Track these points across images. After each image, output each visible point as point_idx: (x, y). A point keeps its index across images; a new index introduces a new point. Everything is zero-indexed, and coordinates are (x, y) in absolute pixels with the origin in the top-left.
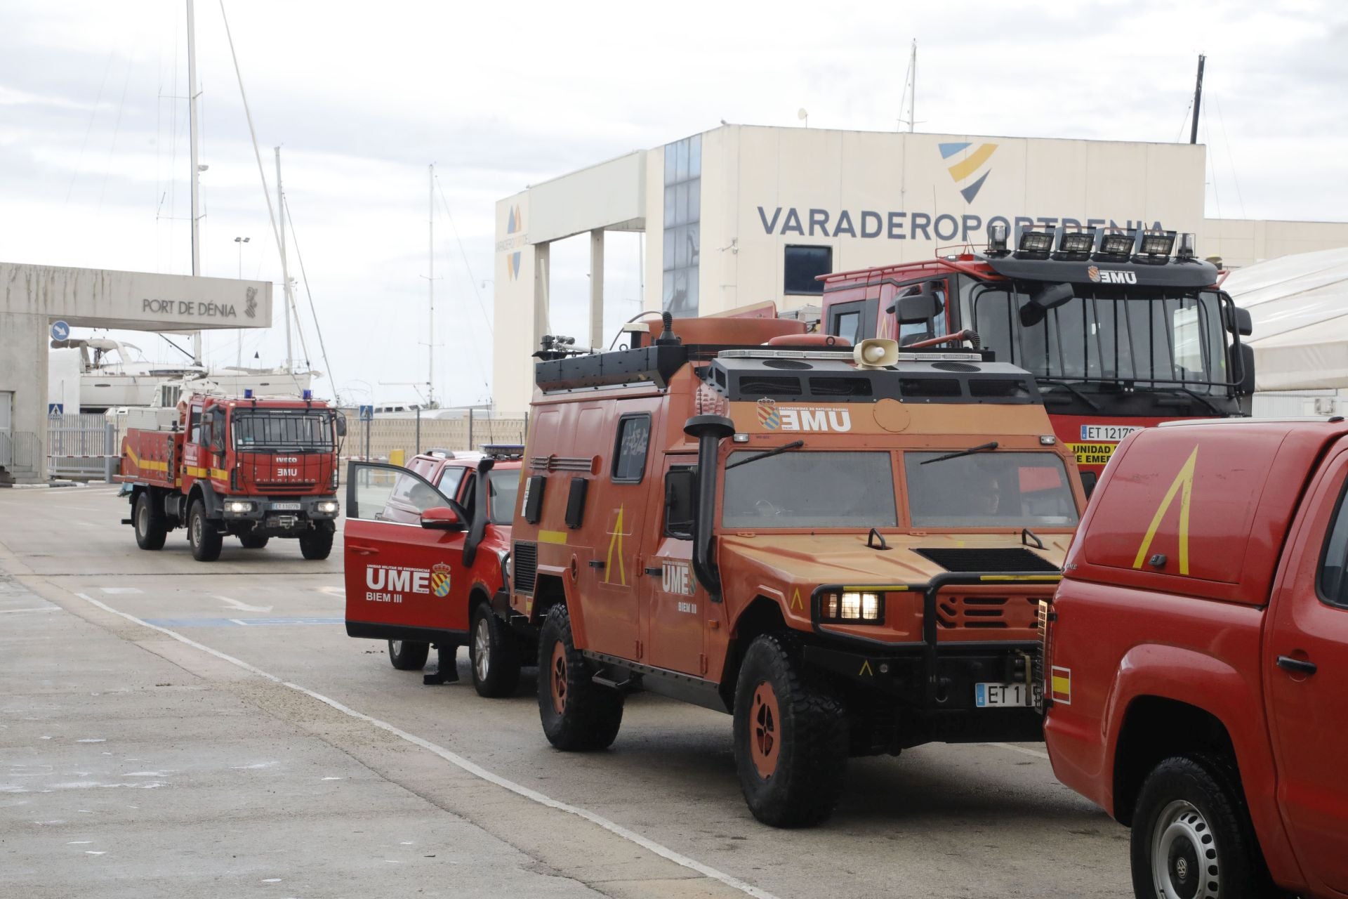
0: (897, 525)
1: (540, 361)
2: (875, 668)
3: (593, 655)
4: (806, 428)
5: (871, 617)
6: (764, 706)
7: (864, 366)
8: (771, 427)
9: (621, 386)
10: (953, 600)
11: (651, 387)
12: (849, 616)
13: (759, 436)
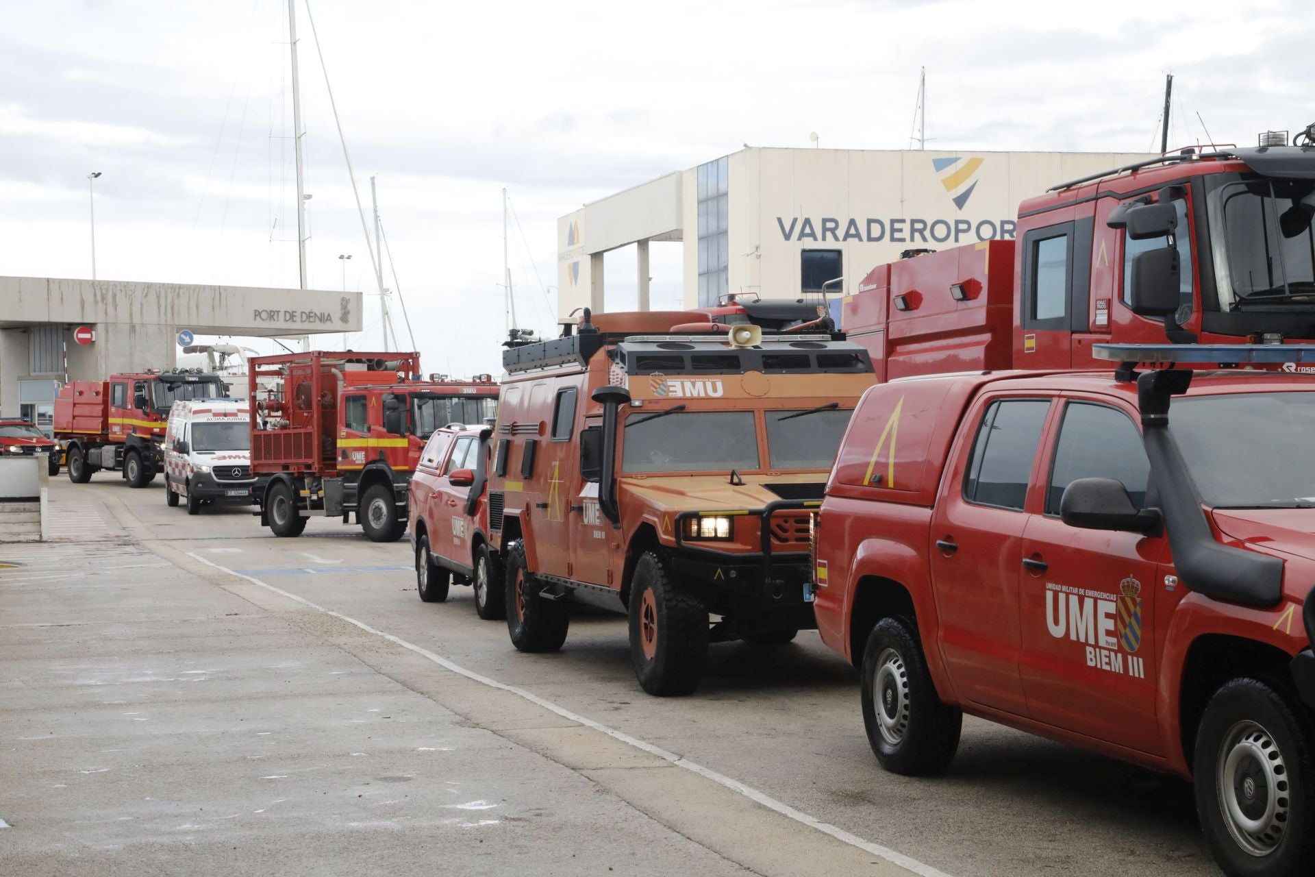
0: (759, 468)
1: (506, 348)
2: (726, 572)
3: (541, 576)
4: (688, 395)
5: (724, 536)
6: (648, 607)
7: (736, 346)
8: (661, 395)
9: (558, 366)
10: (786, 521)
11: (576, 367)
12: (707, 535)
13: (650, 402)
